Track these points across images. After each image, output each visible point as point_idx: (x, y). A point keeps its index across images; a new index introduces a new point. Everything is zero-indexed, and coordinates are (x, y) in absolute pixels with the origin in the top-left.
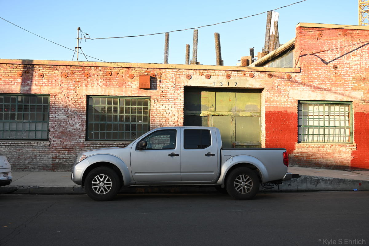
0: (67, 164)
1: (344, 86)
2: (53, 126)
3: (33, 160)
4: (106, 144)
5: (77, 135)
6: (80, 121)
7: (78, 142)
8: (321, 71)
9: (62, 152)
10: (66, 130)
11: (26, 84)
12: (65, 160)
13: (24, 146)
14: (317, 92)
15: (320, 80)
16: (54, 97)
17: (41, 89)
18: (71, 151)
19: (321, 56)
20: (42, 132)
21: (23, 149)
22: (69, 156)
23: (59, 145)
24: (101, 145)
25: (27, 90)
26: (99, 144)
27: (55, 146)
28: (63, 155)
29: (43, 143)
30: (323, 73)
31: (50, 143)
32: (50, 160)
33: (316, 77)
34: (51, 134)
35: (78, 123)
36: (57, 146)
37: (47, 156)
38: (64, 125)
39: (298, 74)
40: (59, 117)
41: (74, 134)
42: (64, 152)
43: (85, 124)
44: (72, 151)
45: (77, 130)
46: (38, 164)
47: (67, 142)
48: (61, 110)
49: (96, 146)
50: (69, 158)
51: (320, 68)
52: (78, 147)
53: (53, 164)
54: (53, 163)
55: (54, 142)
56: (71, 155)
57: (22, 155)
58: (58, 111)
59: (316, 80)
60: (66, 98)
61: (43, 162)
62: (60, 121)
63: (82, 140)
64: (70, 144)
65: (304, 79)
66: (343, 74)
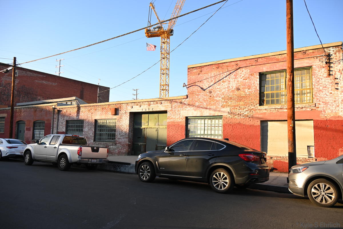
1: (216, 105)
4: (100, 143)
5: (91, 139)
6: (92, 131)
7: (91, 142)
8: (200, 96)
10: (88, 136)
11: (78, 115)
14: (197, 111)
15: (199, 102)
16: (85, 121)
17: (82, 117)
19: (200, 86)
25: (78, 118)
26: (97, 143)
30: (202, 97)
33: (197, 100)
39: (186, 100)
40: (86, 130)
43: (94, 133)
45: (91, 136)
51: (200, 94)
58: (86, 127)
59: (197, 103)
60: (88, 121)
62: (86, 132)
65: (190, 102)
66: (215, 96)
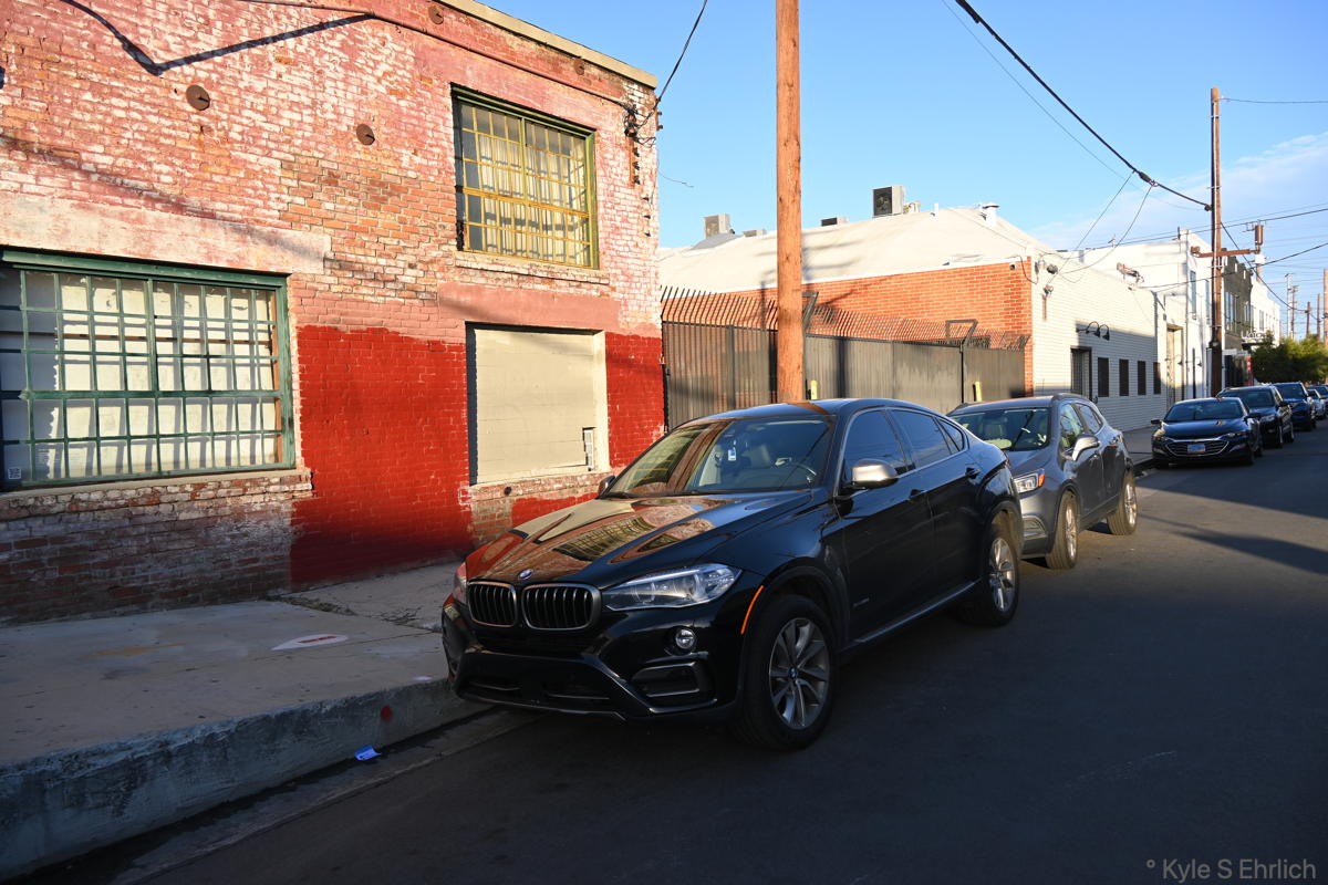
1: (247, 199)
8: (124, 104)
14: (103, 213)
15: (118, 151)
19: (120, 24)
30: (135, 115)
33: (97, 127)
51: (115, 83)
59: (100, 149)
66: (239, 138)
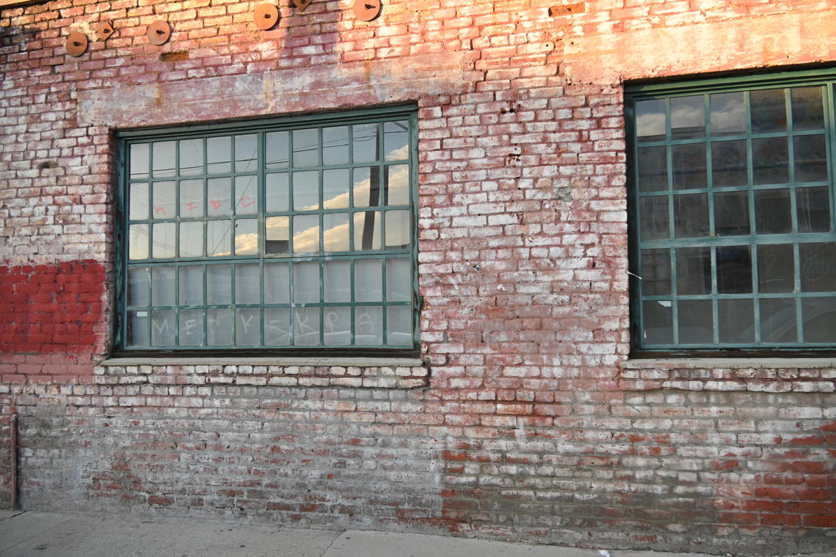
0: (525, 493)
2: (442, 275)
3: (343, 464)
4: (770, 375)
5: (580, 323)
6: (589, 239)
7: (583, 366)
9: (498, 421)
10: (515, 293)
11: (299, 60)
12: (513, 469)
13: (298, 386)
16: (437, 111)
17: (369, 79)
18: (549, 420)
20: (385, 311)
21: (295, 405)
22: (540, 445)
23: (478, 383)
24: (734, 385)
25: (303, 95)
26: (719, 373)
27: (457, 389)
28: (503, 444)
29: (389, 371)
31: (430, 372)
32: (433, 465)
34: (430, 321)
35: (580, 252)
36: (468, 389)
37: (413, 442)
38: (500, 266)
40: (470, 222)
41: (557, 319)
42: (510, 421)
43: (623, 252)
44: (554, 418)
45: (579, 291)
46: (372, 486)
47: (520, 365)
48: (479, 183)
49: (705, 392)
50: (535, 458)
52: (587, 397)
53: (449, 492)
54: (447, 484)
55: (448, 363)
56: (548, 445)
57: (290, 438)
58: (463, 192)
60: (504, 112)
61: (392, 475)
62: (475, 242)
63: (612, 352)
64: (539, 377)
